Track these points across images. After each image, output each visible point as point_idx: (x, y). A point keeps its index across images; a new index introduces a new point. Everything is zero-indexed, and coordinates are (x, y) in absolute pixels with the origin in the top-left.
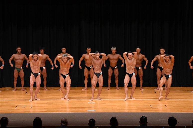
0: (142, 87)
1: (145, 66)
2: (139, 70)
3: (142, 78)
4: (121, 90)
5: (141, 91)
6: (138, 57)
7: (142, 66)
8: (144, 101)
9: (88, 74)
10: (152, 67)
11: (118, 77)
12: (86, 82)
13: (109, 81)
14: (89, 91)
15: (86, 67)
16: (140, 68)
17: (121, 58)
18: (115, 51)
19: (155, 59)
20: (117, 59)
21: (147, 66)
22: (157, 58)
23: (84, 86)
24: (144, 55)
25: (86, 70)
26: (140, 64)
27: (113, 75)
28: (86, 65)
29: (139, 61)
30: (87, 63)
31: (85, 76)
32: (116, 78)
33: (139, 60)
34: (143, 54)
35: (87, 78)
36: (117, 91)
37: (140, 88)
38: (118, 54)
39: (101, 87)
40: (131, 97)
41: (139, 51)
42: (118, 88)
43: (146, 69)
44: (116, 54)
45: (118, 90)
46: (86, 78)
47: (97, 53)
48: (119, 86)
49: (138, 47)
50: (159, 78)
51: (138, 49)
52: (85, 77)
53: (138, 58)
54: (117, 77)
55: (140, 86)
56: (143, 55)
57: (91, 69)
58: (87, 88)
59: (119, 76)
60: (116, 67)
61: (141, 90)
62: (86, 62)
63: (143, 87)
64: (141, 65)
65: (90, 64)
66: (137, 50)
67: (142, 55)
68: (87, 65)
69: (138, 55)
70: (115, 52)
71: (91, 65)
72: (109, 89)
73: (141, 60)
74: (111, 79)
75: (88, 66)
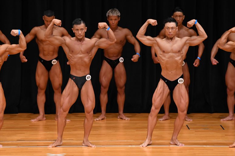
1: (196, 58)
4: (130, 120)
6: (179, 34)
8: (192, 149)
9: (47, 79)
10: (214, 62)
11: (124, 88)
12: (41, 99)
13: (104, 98)
14: (49, 123)
15: (41, 60)
17: (132, 39)
18: (115, 20)
20: (121, 41)
21: (201, 58)
23: (37, 112)
25: (40, 69)
27: (113, 83)
28: (41, 55)
30: (44, 51)
31: (37, 84)
32: (119, 89)
35: (43, 92)
36: (121, 125)
38: (124, 27)
39: (89, 113)
40: (172, 140)
41: (181, 18)
42: (123, 115)
43: (199, 66)
44: (119, 28)
45: (124, 121)
46: (42, 89)
47: (80, 24)
48: (125, 112)
49: (177, 8)
50: (231, 90)
51: (178, 13)
52: (39, 88)
54: (121, 88)
57: (52, 68)
58: (43, 116)
59: (126, 85)
60: (121, 60)
62: (40, 48)
63: (191, 114)
65: (51, 53)
66: (177, 16)
68: (44, 55)
70: (117, 21)
71: (53, 55)
72: (102, 119)
74: (109, 93)
75: (47, 59)
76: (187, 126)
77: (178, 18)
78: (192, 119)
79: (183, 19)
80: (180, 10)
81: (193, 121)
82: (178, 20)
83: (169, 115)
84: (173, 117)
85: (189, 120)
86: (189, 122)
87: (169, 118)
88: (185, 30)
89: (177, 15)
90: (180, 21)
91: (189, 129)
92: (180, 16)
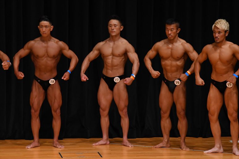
0: (60, 138)
2: (50, 88)
3: (59, 111)
5: (56, 151)
6: (47, 48)
7: (57, 76)
16: (52, 82)
19: (93, 55)
22: (99, 50)
24: (64, 41)
26: (51, 71)
29: (49, 59)
33: (48, 56)
34: (60, 40)
37: (53, 143)
41: (48, 28)
53: (47, 52)
55: (52, 137)
56: (61, 43)
61: (55, 149)
63: (64, 140)
64: (55, 74)
67: (57, 43)
69: (47, 43)
73: (54, 57)
76: (59, 153)
77: (44, 28)
78: (64, 146)
79: (50, 29)
80: (47, 19)
81: (65, 148)
82: (43, 32)
83: (39, 142)
84: (44, 144)
85: (60, 147)
86: (60, 149)
87: (39, 145)
88: (55, 42)
89: (43, 25)
90: (46, 32)
91: (62, 157)
92: (46, 26)
